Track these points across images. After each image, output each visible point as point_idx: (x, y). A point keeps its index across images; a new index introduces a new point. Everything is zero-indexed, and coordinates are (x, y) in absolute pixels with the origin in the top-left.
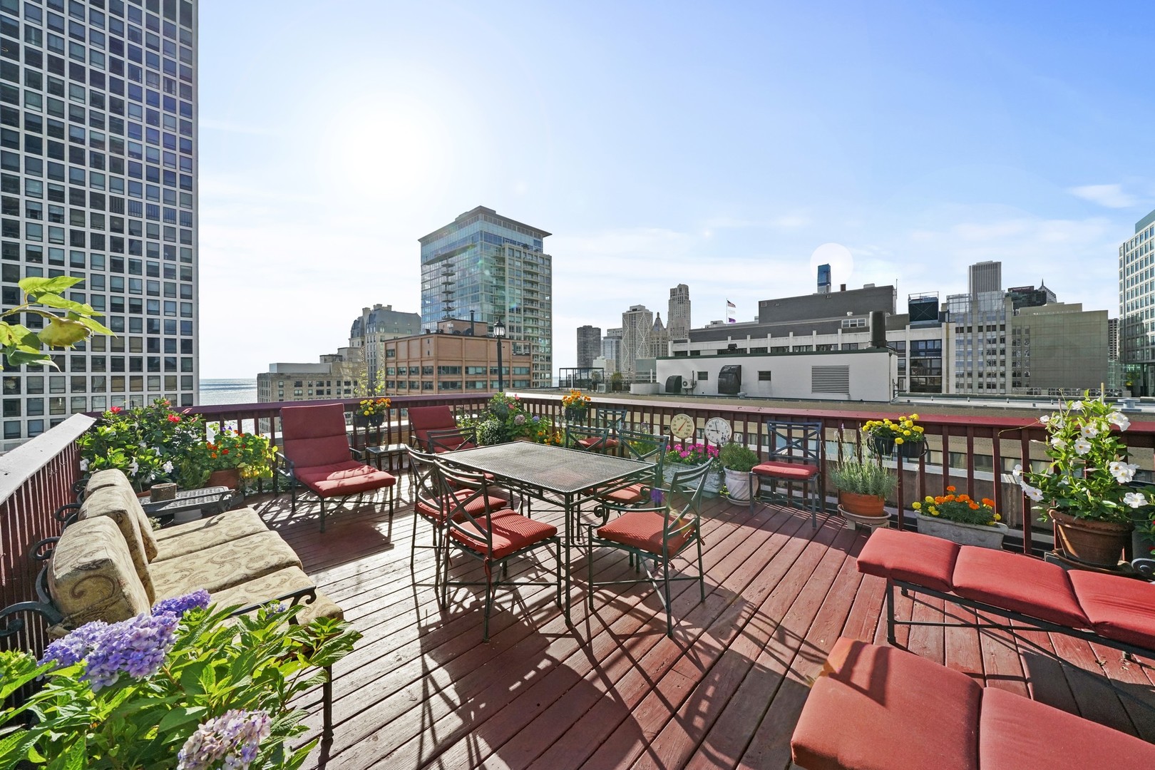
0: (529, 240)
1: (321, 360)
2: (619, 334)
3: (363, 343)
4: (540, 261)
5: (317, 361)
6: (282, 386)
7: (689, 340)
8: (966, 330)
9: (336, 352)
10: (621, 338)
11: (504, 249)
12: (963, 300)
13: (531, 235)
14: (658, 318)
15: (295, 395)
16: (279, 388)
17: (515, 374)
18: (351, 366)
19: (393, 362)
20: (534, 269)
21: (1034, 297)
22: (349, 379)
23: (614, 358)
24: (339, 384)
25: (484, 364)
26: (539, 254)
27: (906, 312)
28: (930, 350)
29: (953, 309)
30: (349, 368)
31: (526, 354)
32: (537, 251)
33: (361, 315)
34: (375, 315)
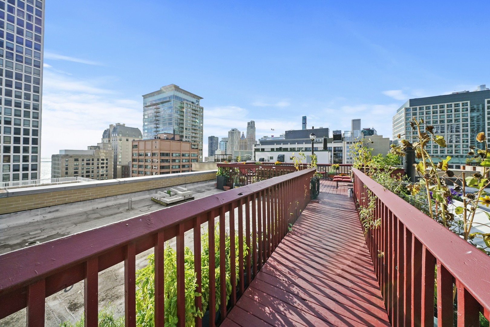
0: (194, 100)
1: (88, 148)
2: (226, 140)
3: (109, 141)
4: (199, 109)
5: (86, 149)
6: (68, 161)
7: (260, 144)
8: (350, 143)
9: (96, 145)
10: (227, 142)
11: (184, 103)
12: (349, 132)
13: (195, 98)
14: (243, 134)
15: (75, 165)
16: (66, 162)
17: (191, 156)
18: (105, 151)
19: (137, 150)
20: (196, 113)
21: (370, 132)
22: (103, 158)
23: (224, 150)
24: (98, 160)
25: (179, 152)
26: (198, 106)
27: (332, 137)
28: (339, 150)
29: (346, 135)
30: (104, 153)
31: (196, 148)
32: (197, 105)
33: (109, 128)
34: (117, 128)
